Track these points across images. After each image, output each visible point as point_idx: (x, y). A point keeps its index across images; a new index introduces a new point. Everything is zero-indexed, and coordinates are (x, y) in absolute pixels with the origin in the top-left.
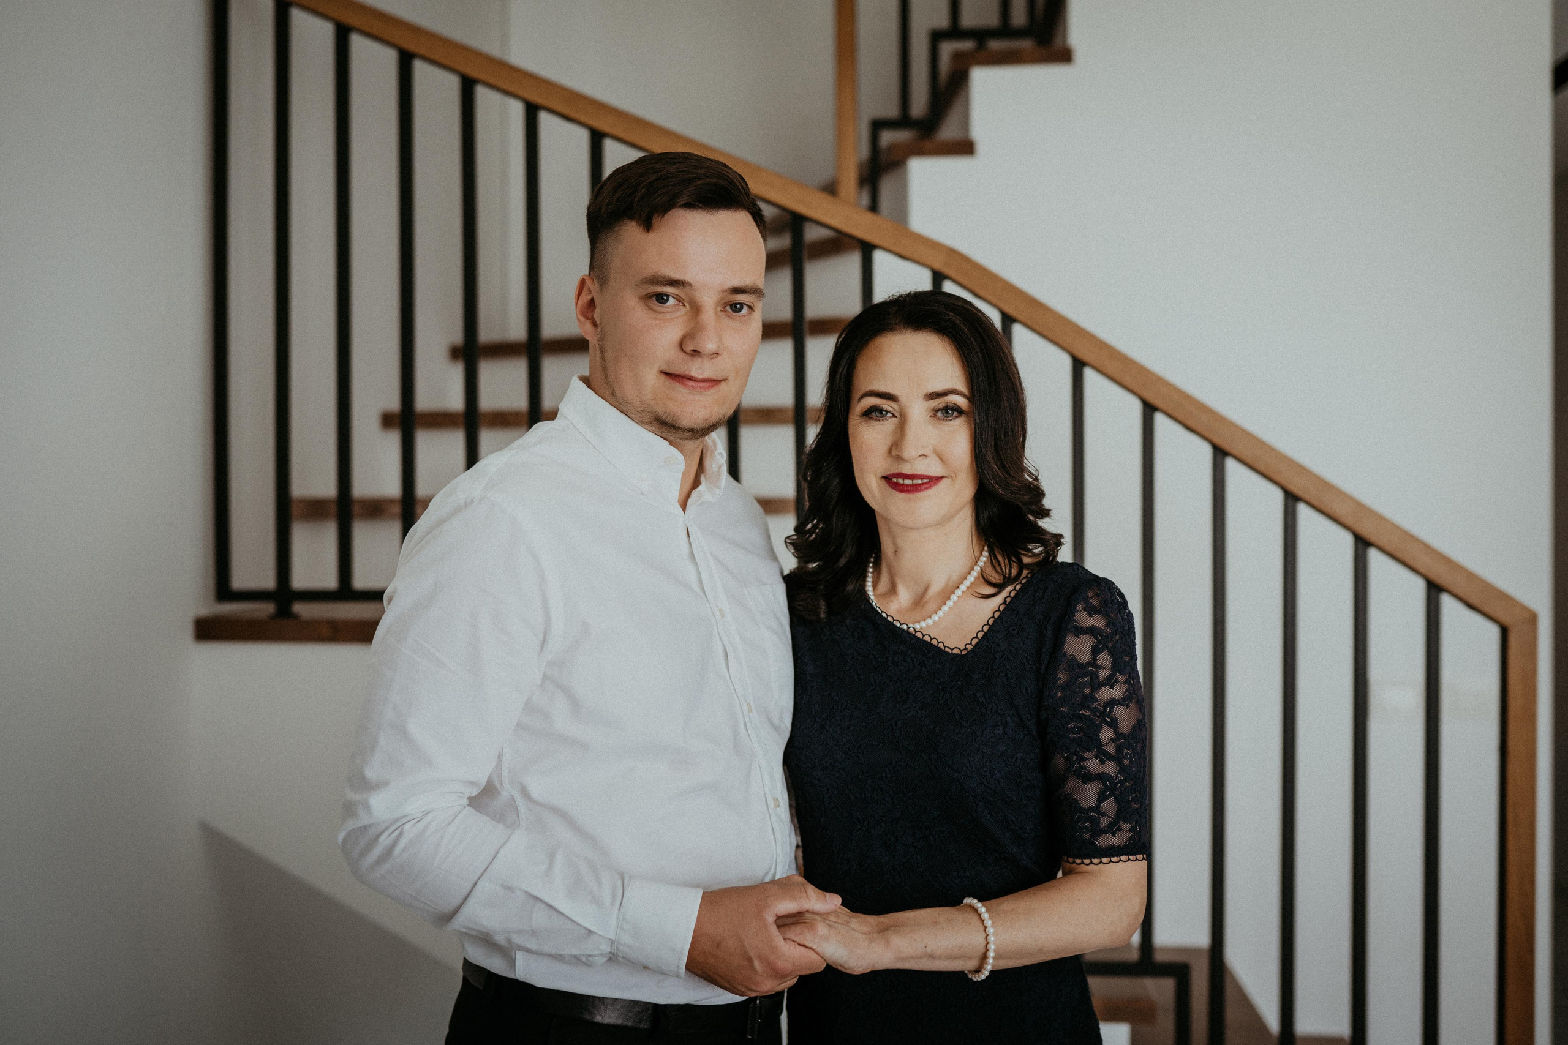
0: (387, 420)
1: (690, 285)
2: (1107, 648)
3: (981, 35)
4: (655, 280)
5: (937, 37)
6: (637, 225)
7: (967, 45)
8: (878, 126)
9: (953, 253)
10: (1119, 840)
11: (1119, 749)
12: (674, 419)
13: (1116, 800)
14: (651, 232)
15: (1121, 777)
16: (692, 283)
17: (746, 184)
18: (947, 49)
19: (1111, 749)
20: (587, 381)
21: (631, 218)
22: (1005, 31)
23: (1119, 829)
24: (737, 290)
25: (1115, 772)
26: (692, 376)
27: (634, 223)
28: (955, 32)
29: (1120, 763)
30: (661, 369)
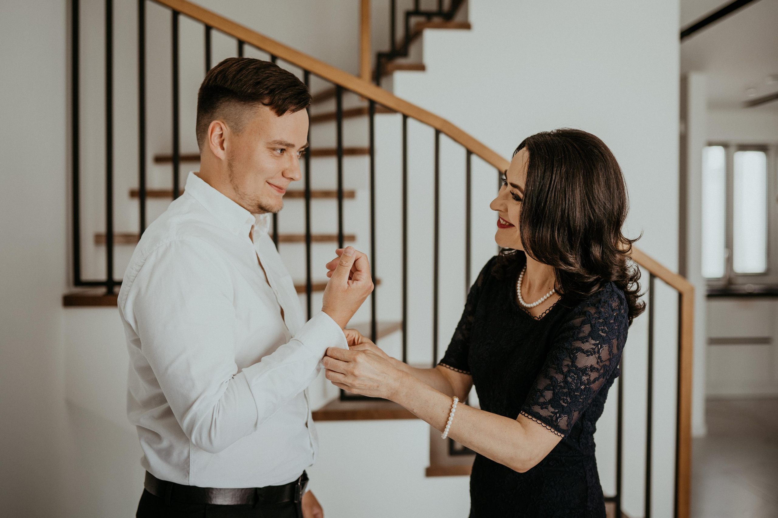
0: (133, 194)
2: (591, 323)
3: (429, 15)
5: (408, 14)
7: (421, 19)
8: (380, 56)
9: (445, 122)
10: (544, 413)
11: (569, 371)
13: (554, 394)
15: (562, 384)
18: (414, 20)
19: (565, 370)
20: (198, 175)
22: (439, 13)
23: (546, 408)
25: (561, 381)
28: (416, 12)
29: (566, 377)
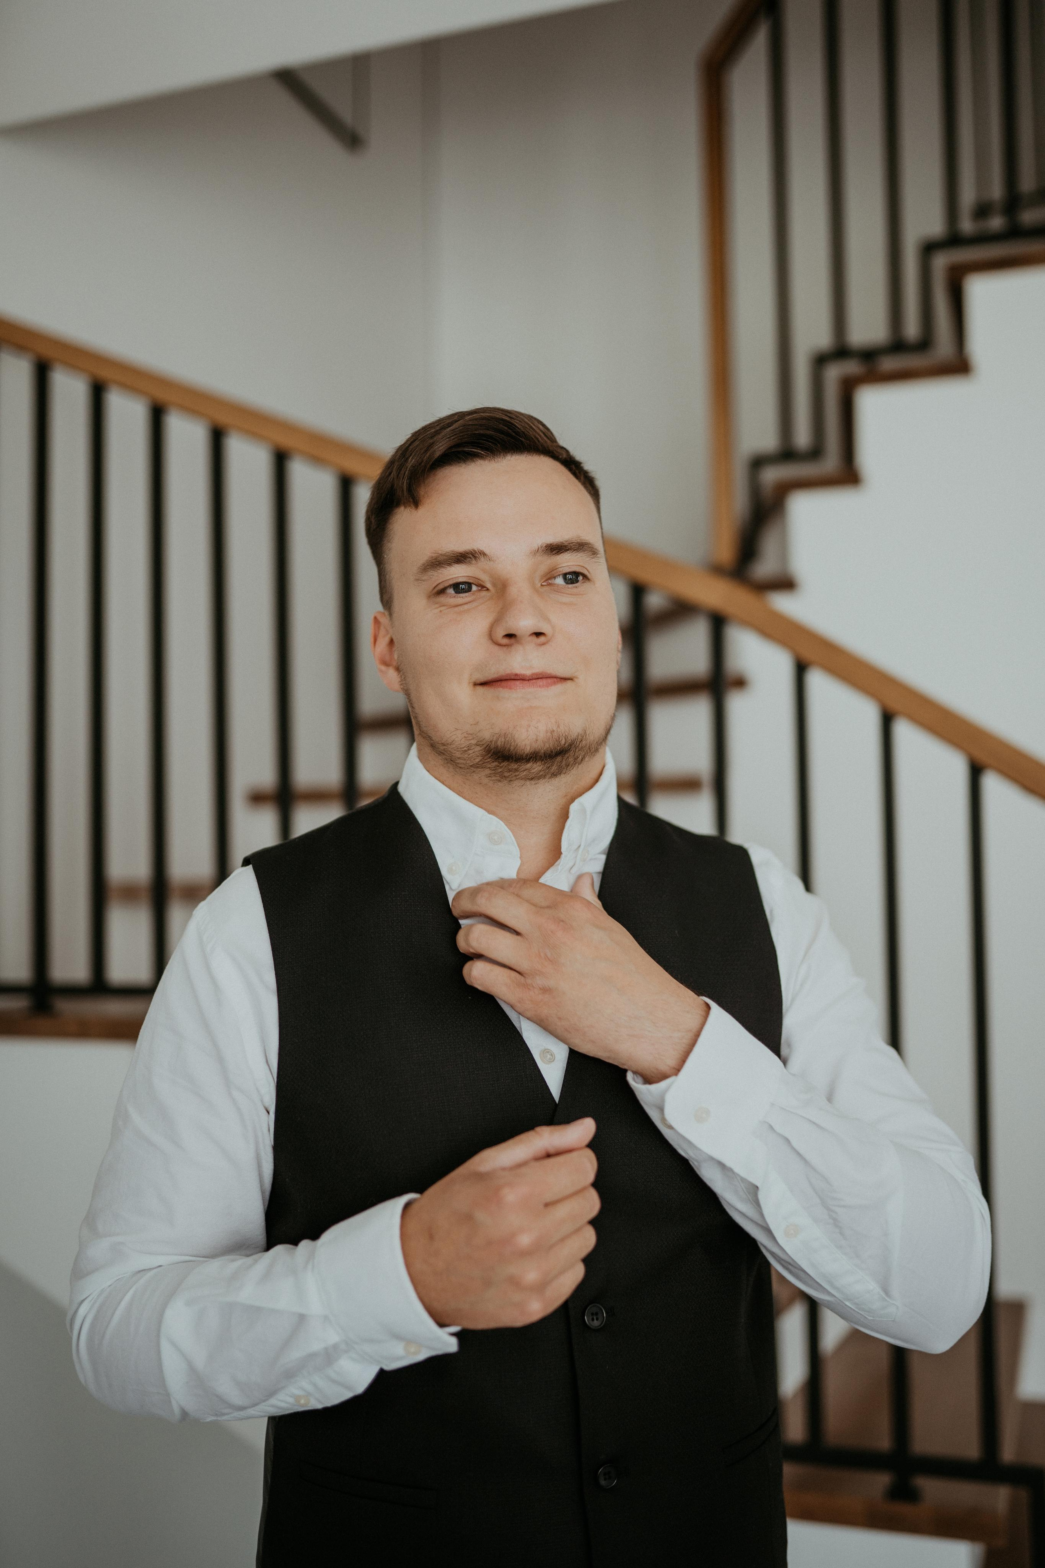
0: (257, 796)
1: (483, 554)
3: (869, 355)
4: (437, 563)
5: (820, 361)
6: (405, 507)
7: (851, 367)
8: (758, 463)
12: (507, 739)
14: (420, 506)
16: (487, 551)
17: (544, 425)
21: (398, 505)
22: (897, 346)
24: (556, 549)
26: (516, 675)
27: (402, 508)
28: (840, 353)
30: (473, 680)
